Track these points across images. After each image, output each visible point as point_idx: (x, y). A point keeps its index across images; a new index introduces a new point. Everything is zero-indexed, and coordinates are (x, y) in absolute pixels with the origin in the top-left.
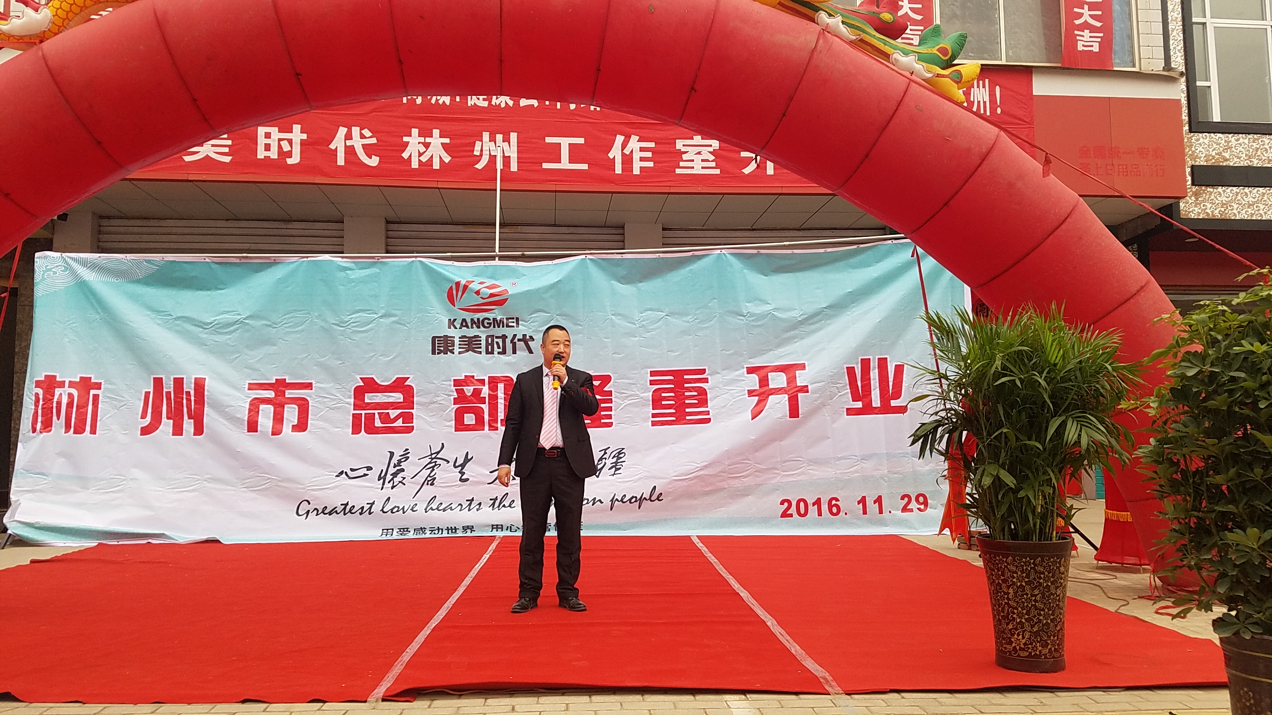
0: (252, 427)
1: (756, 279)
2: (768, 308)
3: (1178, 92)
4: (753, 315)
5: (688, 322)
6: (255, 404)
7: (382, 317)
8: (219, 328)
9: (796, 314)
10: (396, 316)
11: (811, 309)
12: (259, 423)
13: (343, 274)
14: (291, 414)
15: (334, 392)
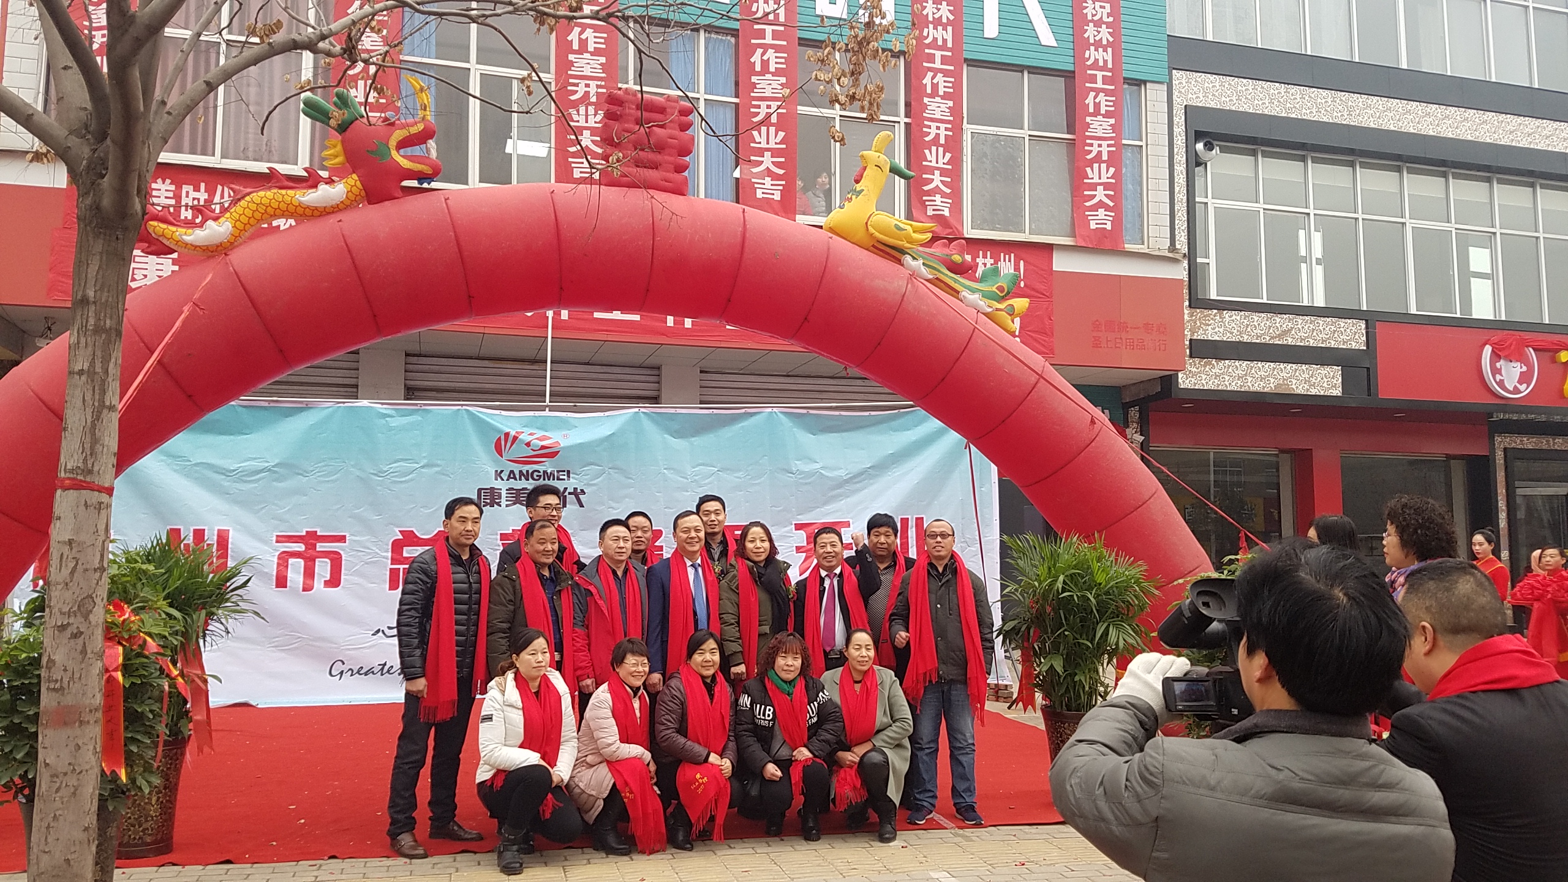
0: (281, 582)
1: (806, 439)
2: (817, 466)
3: (1180, 272)
4: (802, 473)
5: (740, 478)
6: (284, 557)
7: (423, 467)
8: (244, 476)
9: (842, 473)
10: (438, 466)
11: (856, 468)
12: (289, 579)
13: (383, 421)
14: (323, 568)
15: (369, 545)
